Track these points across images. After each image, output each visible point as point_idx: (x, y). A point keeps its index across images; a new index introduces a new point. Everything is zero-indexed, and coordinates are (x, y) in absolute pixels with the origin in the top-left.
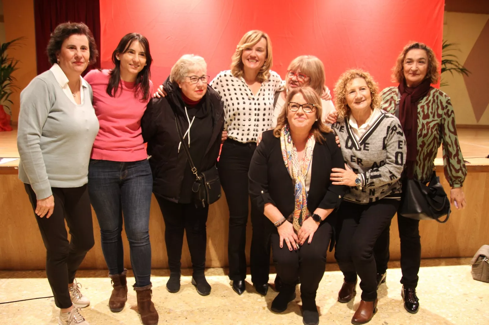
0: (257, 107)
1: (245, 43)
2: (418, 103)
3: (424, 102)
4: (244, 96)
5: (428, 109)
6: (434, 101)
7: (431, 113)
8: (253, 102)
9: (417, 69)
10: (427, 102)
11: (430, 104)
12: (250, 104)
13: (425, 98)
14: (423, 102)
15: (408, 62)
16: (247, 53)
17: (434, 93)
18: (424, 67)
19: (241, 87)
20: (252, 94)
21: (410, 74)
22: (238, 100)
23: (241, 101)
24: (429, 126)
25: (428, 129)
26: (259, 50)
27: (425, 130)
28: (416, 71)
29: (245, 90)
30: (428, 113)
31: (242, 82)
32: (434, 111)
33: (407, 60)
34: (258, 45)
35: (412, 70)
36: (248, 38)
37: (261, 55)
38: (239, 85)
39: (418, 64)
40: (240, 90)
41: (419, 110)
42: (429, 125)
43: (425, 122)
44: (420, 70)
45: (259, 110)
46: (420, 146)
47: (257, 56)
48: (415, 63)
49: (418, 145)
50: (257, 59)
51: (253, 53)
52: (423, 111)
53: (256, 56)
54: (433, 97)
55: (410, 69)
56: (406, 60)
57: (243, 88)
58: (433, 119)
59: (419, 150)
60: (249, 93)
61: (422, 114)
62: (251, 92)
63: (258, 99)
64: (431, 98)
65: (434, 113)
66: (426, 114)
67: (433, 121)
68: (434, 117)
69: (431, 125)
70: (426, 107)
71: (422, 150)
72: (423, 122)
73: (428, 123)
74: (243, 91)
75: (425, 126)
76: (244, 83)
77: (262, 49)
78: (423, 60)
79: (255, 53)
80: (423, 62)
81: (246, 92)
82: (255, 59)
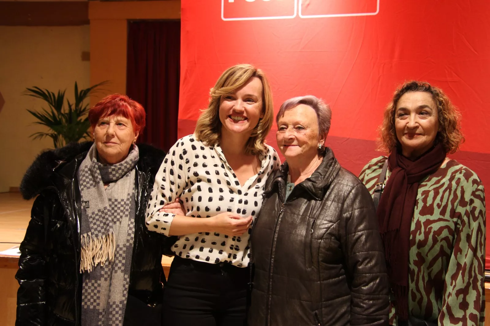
0: (242, 206)
1: (223, 86)
2: (419, 186)
3: (432, 185)
4: (224, 186)
5: (434, 198)
6: (450, 187)
7: (439, 206)
8: (237, 197)
9: (417, 124)
10: (438, 185)
11: (441, 191)
12: (232, 200)
13: (435, 179)
14: (429, 185)
15: (401, 115)
16: (227, 104)
17: (456, 172)
18: (430, 121)
19: (219, 169)
20: (237, 183)
21: (406, 134)
22: (211, 193)
23: (216, 195)
24: (431, 228)
25: (427, 234)
26: (248, 99)
27: (420, 233)
28: (417, 128)
29: (226, 175)
30: (432, 205)
31: (221, 159)
32: (444, 204)
33: (399, 112)
34: (246, 90)
35: (408, 127)
36: (227, 78)
37: (252, 108)
38: (216, 165)
39: (417, 116)
40: (217, 173)
41: (419, 197)
42: (429, 226)
43: (423, 219)
44: (422, 127)
45: (244, 212)
46: (415, 263)
47: (246, 110)
48: (413, 115)
49: (412, 262)
50: (245, 114)
51: (239, 105)
52: (425, 200)
53: (243, 109)
54: (451, 179)
55: (406, 126)
56: (397, 112)
57: (222, 171)
58: (441, 217)
59: (414, 270)
60: (232, 180)
61: (421, 205)
62: (236, 179)
63: (246, 194)
64: (446, 180)
65: (446, 206)
66: (428, 205)
67: (440, 220)
68: (443, 213)
69: (435, 227)
70: (432, 194)
71: (419, 271)
72: (420, 220)
73: (428, 222)
74: (222, 176)
75: (421, 226)
76: (225, 162)
77: (254, 98)
78: (427, 109)
79: (241, 104)
80: (428, 114)
81: (227, 178)
82: (242, 115)
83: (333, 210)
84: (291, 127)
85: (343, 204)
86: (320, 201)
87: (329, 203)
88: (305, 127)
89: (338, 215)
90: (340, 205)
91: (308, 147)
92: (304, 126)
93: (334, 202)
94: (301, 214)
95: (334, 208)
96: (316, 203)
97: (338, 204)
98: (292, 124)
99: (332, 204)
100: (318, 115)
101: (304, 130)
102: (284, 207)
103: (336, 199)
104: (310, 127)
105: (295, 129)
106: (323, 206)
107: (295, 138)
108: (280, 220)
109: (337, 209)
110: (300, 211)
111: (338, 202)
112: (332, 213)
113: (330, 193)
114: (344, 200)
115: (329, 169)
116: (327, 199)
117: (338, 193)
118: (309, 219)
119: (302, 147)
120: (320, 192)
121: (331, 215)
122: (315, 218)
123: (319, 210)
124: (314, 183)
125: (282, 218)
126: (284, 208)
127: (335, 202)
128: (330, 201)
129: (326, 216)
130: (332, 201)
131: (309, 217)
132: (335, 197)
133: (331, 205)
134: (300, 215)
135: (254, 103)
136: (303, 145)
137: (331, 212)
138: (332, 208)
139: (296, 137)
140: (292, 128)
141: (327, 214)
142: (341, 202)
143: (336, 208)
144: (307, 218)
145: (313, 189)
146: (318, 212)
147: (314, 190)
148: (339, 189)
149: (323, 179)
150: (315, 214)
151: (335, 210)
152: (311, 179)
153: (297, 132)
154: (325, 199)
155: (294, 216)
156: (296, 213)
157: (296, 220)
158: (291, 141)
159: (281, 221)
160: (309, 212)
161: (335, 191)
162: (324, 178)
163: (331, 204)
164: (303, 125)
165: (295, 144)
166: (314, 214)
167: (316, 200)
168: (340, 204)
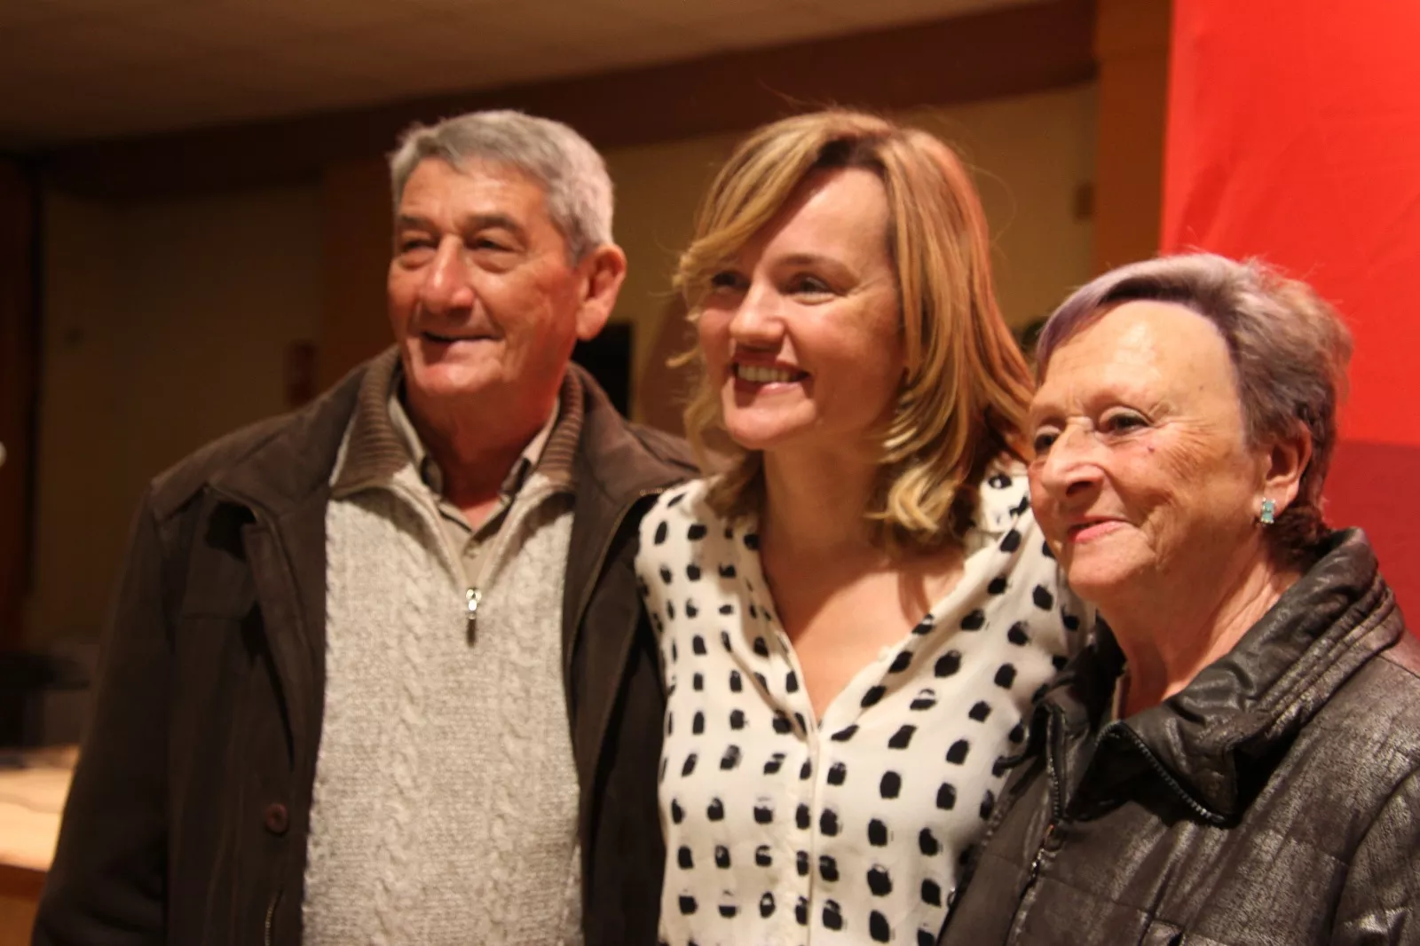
12: (774, 766)
22: (697, 737)
82: (773, 359)
83: (1283, 890)
84: (1078, 424)
85: (1347, 858)
86: (1221, 826)
87: (1269, 843)
88: (1151, 414)
89: (1314, 921)
90: (1329, 863)
91: (1176, 520)
92: (1145, 410)
93: (1293, 842)
94: (1116, 895)
95: (1289, 880)
96: (1197, 841)
97: (1316, 859)
98: (1079, 411)
99: (1284, 852)
100: (1233, 344)
101: (1144, 430)
102: (1052, 849)
103: (1309, 827)
104: (1178, 413)
105: (1098, 435)
106: (1237, 854)
107: (1100, 481)
108: (1023, 915)
109: (1310, 887)
110: (1113, 876)
111: (1319, 847)
112: (1276, 907)
113: (1284, 788)
114: (1356, 838)
115: (1305, 649)
116: (1262, 824)
117: (1327, 790)
118: (1147, 925)
119: (1147, 525)
120: (1216, 774)
121: (1272, 917)
122: (1179, 926)
123: (1211, 880)
124: (1188, 725)
125: (1033, 909)
126: (1053, 855)
127: (1299, 842)
128: (1277, 831)
129: (1244, 919)
130: (1287, 837)
131: (1152, 917)
132: (1305, 810)
133: (1275, 858)
134: (1108, 899)
135: (830, 296)
136: (1151, 510)
137: (1275, 899)
138: (1282, 875)
139: (1107, 473)
140: (1086, 432)
141: (1248, 907)
142: (1335, 848)
143: (1302, 878)
144: (1137, 920)
145: (1183, 755)
146: (1200, 890)
147: (1184, 763)
148: (1336, 768)
149: (1252, 706)
150: (1185, 901)
151: (1298, 892)
152: (1186, 700)
153: (1113, 446)
154: (1249, 818)
155: (1081, 903)
156: (1093, 888)
157: (1086, 928)
158: (1081, 496)
159: (1027, 925)
160: (1155, 890)
161: (1311, 777)
162: (1258, 698)
163: (1280, 850)
164: (1135, 403)
165: (1109, 513)
166: (1176, 900)
167: (1202, 822)
168: (1327, 857)
